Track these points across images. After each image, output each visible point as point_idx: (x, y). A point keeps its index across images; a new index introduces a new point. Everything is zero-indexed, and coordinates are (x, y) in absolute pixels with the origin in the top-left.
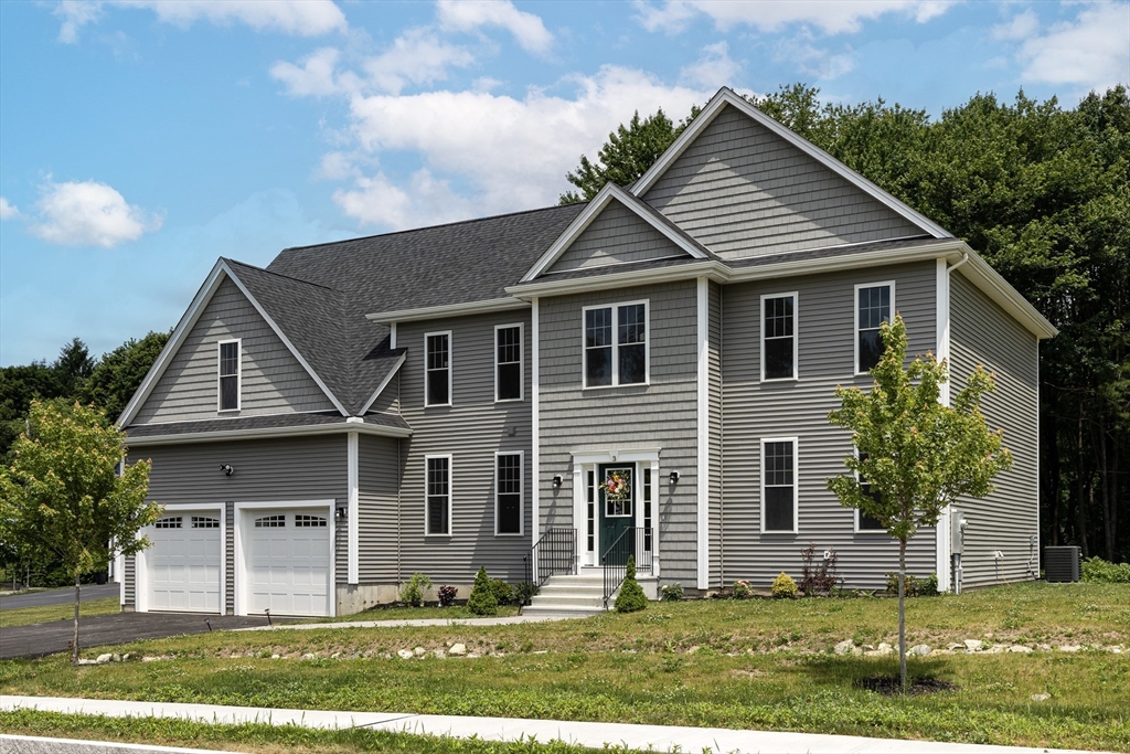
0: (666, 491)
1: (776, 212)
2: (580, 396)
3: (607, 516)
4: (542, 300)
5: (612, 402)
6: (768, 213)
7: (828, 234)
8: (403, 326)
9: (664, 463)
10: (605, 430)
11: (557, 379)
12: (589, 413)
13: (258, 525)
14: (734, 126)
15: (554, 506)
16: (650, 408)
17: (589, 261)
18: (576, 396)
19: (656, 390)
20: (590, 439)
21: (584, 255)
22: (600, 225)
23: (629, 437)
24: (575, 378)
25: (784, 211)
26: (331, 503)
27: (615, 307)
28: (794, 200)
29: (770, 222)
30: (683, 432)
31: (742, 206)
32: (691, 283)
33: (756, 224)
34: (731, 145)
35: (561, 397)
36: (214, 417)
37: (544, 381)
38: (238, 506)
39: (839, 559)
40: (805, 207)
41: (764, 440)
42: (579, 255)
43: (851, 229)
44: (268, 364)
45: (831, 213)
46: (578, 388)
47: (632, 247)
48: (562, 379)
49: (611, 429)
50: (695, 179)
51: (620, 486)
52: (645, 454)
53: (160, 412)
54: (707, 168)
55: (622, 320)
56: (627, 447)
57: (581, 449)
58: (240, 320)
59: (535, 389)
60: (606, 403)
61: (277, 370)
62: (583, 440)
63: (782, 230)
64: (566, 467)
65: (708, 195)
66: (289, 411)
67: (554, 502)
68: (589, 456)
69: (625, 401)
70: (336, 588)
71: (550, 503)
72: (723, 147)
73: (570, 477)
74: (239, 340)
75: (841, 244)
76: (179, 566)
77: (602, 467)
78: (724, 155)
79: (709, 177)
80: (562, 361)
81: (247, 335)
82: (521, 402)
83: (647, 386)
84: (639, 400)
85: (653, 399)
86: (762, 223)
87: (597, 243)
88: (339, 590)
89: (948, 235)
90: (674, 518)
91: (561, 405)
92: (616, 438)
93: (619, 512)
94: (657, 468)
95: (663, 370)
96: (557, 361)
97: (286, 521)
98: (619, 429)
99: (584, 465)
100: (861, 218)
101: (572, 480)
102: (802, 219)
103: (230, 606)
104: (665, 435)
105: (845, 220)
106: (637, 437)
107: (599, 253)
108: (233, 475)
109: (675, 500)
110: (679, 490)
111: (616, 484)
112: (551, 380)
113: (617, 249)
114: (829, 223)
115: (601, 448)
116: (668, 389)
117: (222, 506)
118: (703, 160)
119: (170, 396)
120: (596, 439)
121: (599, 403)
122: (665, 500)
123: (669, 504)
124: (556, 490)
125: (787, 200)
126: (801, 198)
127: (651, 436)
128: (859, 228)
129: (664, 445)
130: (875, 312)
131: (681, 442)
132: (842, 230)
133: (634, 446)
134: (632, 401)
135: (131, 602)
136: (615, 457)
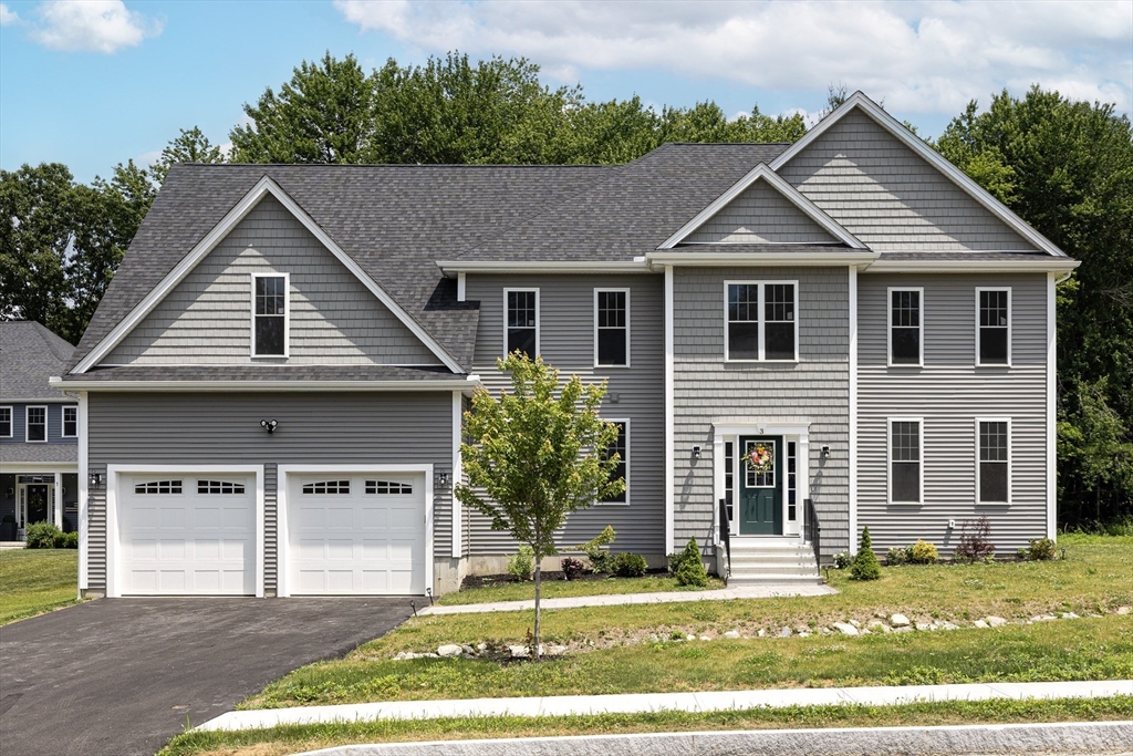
0: (816, 464)
1: (902, 213)
2: (721, 368)
3: (747, 486)
4: (676, 269)
5: (758, 376)
6: (895, 213)
7: (951, 239)
8: (472, 277)
9: (813, 437)
10: (749, 402)
11: (694, 349)
12: (732, 385)
13: (306, 491)
14: (861, 128)
15: (691, 476)
16: (799, 385)
17: (731, 236)
18: (716, 367)
19: (805, 367)
20: (733, 411)
21: (726, 229)
22: (744, 203)
23: (776, 411)
24: (716, 350)
25: (910, 213)
26: (428, 468)
27: (761, 285)
28: (919, 204)
29: (896, 222)
30: (834, 409)
31: (869, 203)
32: (843, 270)
33: (883, 222)
34: (858, 145)
35: (699, 368)
36: (246, 362)
37: (679, 349)
38: (283, 469)
39: (992, 527)
40: (930, 213)
41: (892, 419)
42: (720, 229)
43: (972, 238)
44: (332, 306)
45: (954, 221)
46: (720, 360)
47: (779, 229)
48: (700, 350)
49: (756, 402)
50: (822, 171)
51: (766, 458)
52: (794, 428)
53: (149, 351)
54: (834, 163)
55: (768, 297)
56: (774, 420)
57: (722, 420)
58: (287, 252)
59: (669, 358)
60: (750, 376)
61: (345, 315)
62: (725, 411)
63: (909, 230)
64: (705, 438)
65: (835, 188)
66: (366, 362)
67: (692, 472)
68: (731, 427)
69: (771, 376)
70: (435, 562)
71: (687, 472)
72: (850, 145)
73: (710, 447)
74: (286, 275)
75: (963, 249)
76: (178, 539)
77: (742, 438)
78: (852, 154)
79: (836, 171)
80: (700, 332)
81: (298, 270)
82: (627, 369)
83: (797, 364)
84: (787, 376)
85: (802, 376)
86: (888, 222)
87: (740, 220)
88: (437, 565)
89: (1062, 254)
90: (824, 490)
91: (699, 376)
92: (762, 411)
93: (760, 483)
94: (807, 441)
95: (812, 349)
96: (694, 332)
97: (351, 487)
98: (765, 402)
99: (724, 436)
100: (981, 229)
101: (712, 451)
102: (927, 223)
103: (271, 587)
104: (815, 411)
105: (967, 229)
106: (784, 411)
107: (742, 230)
108: (276, 432)
109: (825, 472)
110: (829, 464)
111: (760, 456)
112: (686, 349)
113: (763, 229)
114: (952, 230)
115: (744, 420)
116: (818, 367)
117: (259, 469)
118: (829, 154)
119: (169, 333)
120: (740, 411)
121: (743, 376)
122: (814, 473)
123: (819, 476)
124: (694, 459)
125: (912, 204)
126: (926, 204)
127: (799, 411)
128: (979, 238)
129: (814, 420)
130: (993, 313)
131: (832, 418)
132: (964, 238)
133: (782, 420)
134: (779, 376)
135: (99, 585)
136: (762, 430)
